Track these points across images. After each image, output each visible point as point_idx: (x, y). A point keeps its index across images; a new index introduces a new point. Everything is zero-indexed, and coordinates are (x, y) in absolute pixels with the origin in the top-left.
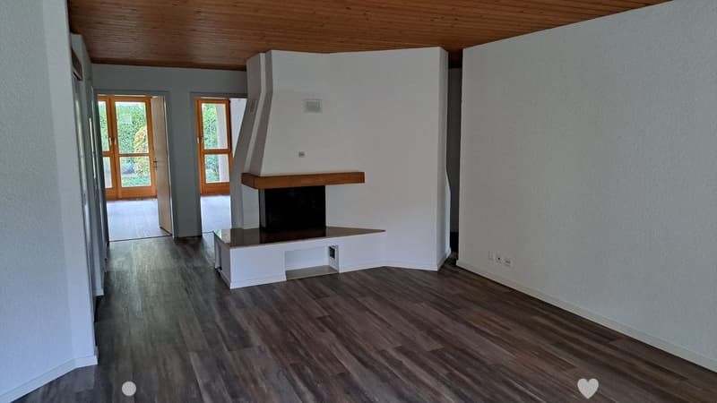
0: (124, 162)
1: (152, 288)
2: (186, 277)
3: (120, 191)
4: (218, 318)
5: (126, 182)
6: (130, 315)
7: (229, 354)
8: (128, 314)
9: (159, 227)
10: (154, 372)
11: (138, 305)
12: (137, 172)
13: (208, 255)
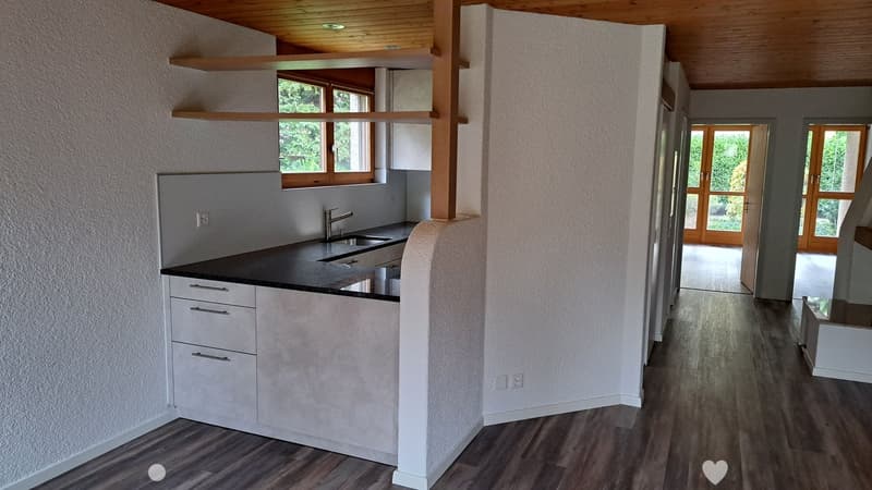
0: (714, 201)
1: (715, 348)
2: (757, 347)
3: (704, 234)
4: (786, 405)
5: (714, 223)
6: (684, 371)
7: (788, 452)
8: (681, 368)
9: (739, 281)
10: (694, 437)
11: (694, 362)
12: (729, 214)
13: (793, 327)
